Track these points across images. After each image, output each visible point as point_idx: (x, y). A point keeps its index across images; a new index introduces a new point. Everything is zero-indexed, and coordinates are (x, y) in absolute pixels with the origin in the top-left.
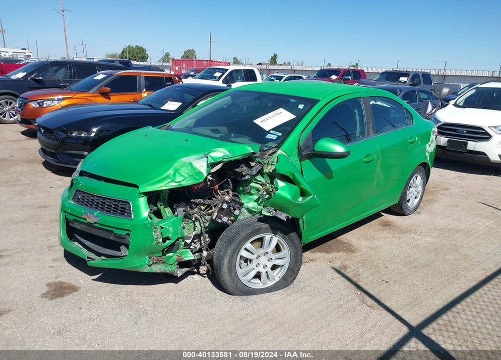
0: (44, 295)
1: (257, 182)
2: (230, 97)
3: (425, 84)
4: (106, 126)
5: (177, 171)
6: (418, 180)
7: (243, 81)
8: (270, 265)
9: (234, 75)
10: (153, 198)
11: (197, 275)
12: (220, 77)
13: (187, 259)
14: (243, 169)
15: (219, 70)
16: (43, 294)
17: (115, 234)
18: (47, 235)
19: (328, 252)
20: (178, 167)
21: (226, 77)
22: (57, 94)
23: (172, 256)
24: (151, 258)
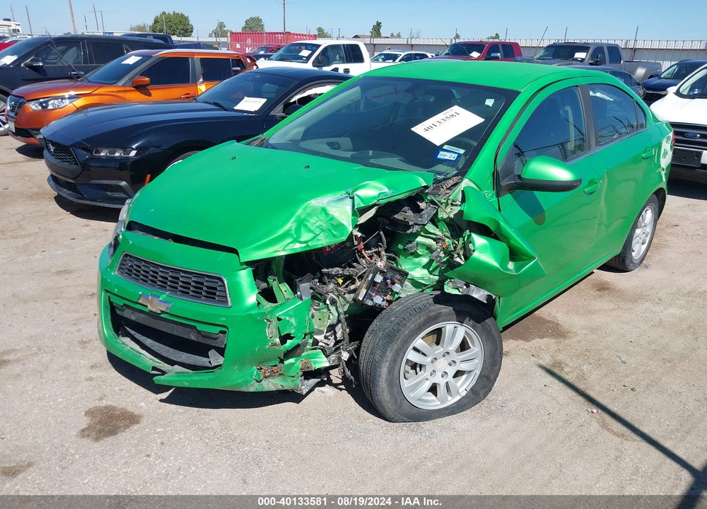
0: (84, 433)
1: (427, 234)
2: (358, 88)
3: (611, 62)
4: (153, 139)
5: (301, 224)
6: (649, 215)
7: (343, 63)
8: (452, 371)
9: (330, 53)
10: (262, 269)
11: (327, 386)
12: (308, 58)
13: (318, 366)
14: (407, 215)
15: (307, 46)
16: (83, 430)
17: (199, 332)
18: (76, 322)
19: (526, 339)
20: (303, 216)
21: (317, 58)
22: (67, 89)
23: (293, 364)
24: (261, 369)
